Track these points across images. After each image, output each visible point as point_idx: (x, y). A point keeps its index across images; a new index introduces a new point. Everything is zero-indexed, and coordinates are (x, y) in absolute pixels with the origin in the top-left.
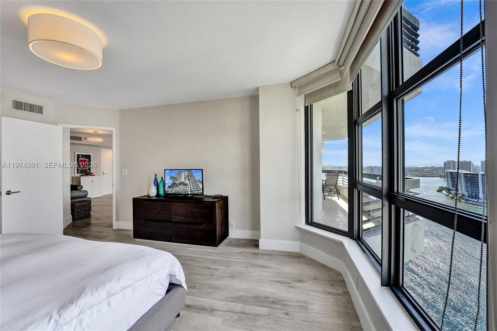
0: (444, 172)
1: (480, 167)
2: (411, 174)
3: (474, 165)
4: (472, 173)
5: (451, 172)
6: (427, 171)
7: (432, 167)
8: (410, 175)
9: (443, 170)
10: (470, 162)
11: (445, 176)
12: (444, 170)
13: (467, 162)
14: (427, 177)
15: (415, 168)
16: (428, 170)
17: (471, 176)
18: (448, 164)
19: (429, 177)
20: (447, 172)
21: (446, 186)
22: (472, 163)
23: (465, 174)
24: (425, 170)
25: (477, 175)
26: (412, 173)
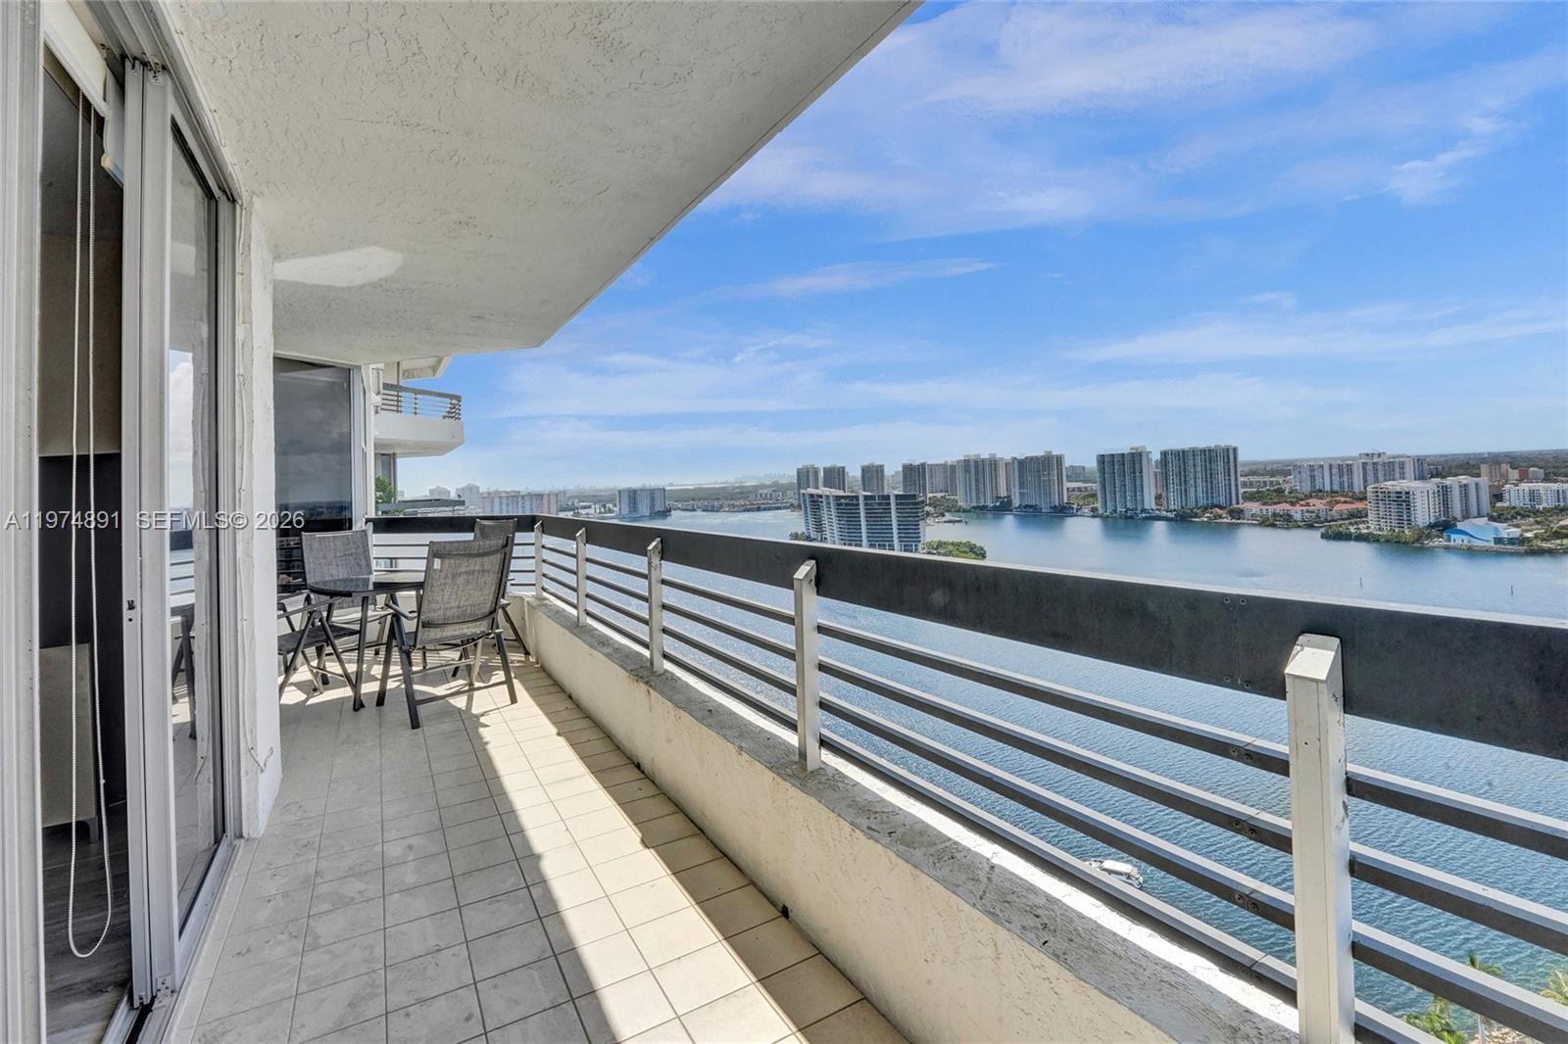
0: (799, 494)
1: (860, 479)
2: (729, 506)
3: (850, 474)
4: (849, 494)
5: (812, 496)
6: (764, 495)
7: (775, 484)
8: (727, 509)
9: (796, 491)
10: (843, 468)
11: (799, 506)
12: (799, 490)
13: (839, 469)
14: (765, 509)
15: (738, 488)
16: (765, 491)
17: (847, 501)
18: (805, 476)
19: (770, 509)
20: (804, 494)
21: (804, 530)
22: (847, 470)
23: (838, 498)
24: (760, 491)
25: (857, 498)
26: (733, 502)
